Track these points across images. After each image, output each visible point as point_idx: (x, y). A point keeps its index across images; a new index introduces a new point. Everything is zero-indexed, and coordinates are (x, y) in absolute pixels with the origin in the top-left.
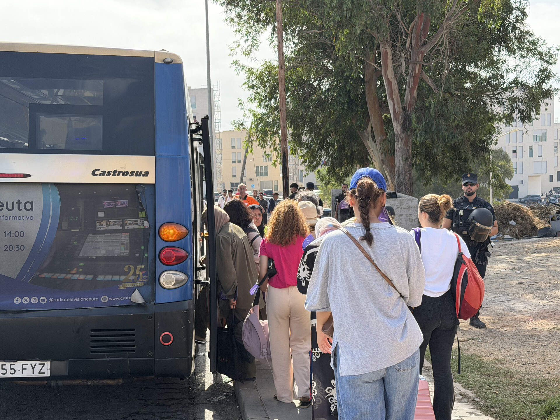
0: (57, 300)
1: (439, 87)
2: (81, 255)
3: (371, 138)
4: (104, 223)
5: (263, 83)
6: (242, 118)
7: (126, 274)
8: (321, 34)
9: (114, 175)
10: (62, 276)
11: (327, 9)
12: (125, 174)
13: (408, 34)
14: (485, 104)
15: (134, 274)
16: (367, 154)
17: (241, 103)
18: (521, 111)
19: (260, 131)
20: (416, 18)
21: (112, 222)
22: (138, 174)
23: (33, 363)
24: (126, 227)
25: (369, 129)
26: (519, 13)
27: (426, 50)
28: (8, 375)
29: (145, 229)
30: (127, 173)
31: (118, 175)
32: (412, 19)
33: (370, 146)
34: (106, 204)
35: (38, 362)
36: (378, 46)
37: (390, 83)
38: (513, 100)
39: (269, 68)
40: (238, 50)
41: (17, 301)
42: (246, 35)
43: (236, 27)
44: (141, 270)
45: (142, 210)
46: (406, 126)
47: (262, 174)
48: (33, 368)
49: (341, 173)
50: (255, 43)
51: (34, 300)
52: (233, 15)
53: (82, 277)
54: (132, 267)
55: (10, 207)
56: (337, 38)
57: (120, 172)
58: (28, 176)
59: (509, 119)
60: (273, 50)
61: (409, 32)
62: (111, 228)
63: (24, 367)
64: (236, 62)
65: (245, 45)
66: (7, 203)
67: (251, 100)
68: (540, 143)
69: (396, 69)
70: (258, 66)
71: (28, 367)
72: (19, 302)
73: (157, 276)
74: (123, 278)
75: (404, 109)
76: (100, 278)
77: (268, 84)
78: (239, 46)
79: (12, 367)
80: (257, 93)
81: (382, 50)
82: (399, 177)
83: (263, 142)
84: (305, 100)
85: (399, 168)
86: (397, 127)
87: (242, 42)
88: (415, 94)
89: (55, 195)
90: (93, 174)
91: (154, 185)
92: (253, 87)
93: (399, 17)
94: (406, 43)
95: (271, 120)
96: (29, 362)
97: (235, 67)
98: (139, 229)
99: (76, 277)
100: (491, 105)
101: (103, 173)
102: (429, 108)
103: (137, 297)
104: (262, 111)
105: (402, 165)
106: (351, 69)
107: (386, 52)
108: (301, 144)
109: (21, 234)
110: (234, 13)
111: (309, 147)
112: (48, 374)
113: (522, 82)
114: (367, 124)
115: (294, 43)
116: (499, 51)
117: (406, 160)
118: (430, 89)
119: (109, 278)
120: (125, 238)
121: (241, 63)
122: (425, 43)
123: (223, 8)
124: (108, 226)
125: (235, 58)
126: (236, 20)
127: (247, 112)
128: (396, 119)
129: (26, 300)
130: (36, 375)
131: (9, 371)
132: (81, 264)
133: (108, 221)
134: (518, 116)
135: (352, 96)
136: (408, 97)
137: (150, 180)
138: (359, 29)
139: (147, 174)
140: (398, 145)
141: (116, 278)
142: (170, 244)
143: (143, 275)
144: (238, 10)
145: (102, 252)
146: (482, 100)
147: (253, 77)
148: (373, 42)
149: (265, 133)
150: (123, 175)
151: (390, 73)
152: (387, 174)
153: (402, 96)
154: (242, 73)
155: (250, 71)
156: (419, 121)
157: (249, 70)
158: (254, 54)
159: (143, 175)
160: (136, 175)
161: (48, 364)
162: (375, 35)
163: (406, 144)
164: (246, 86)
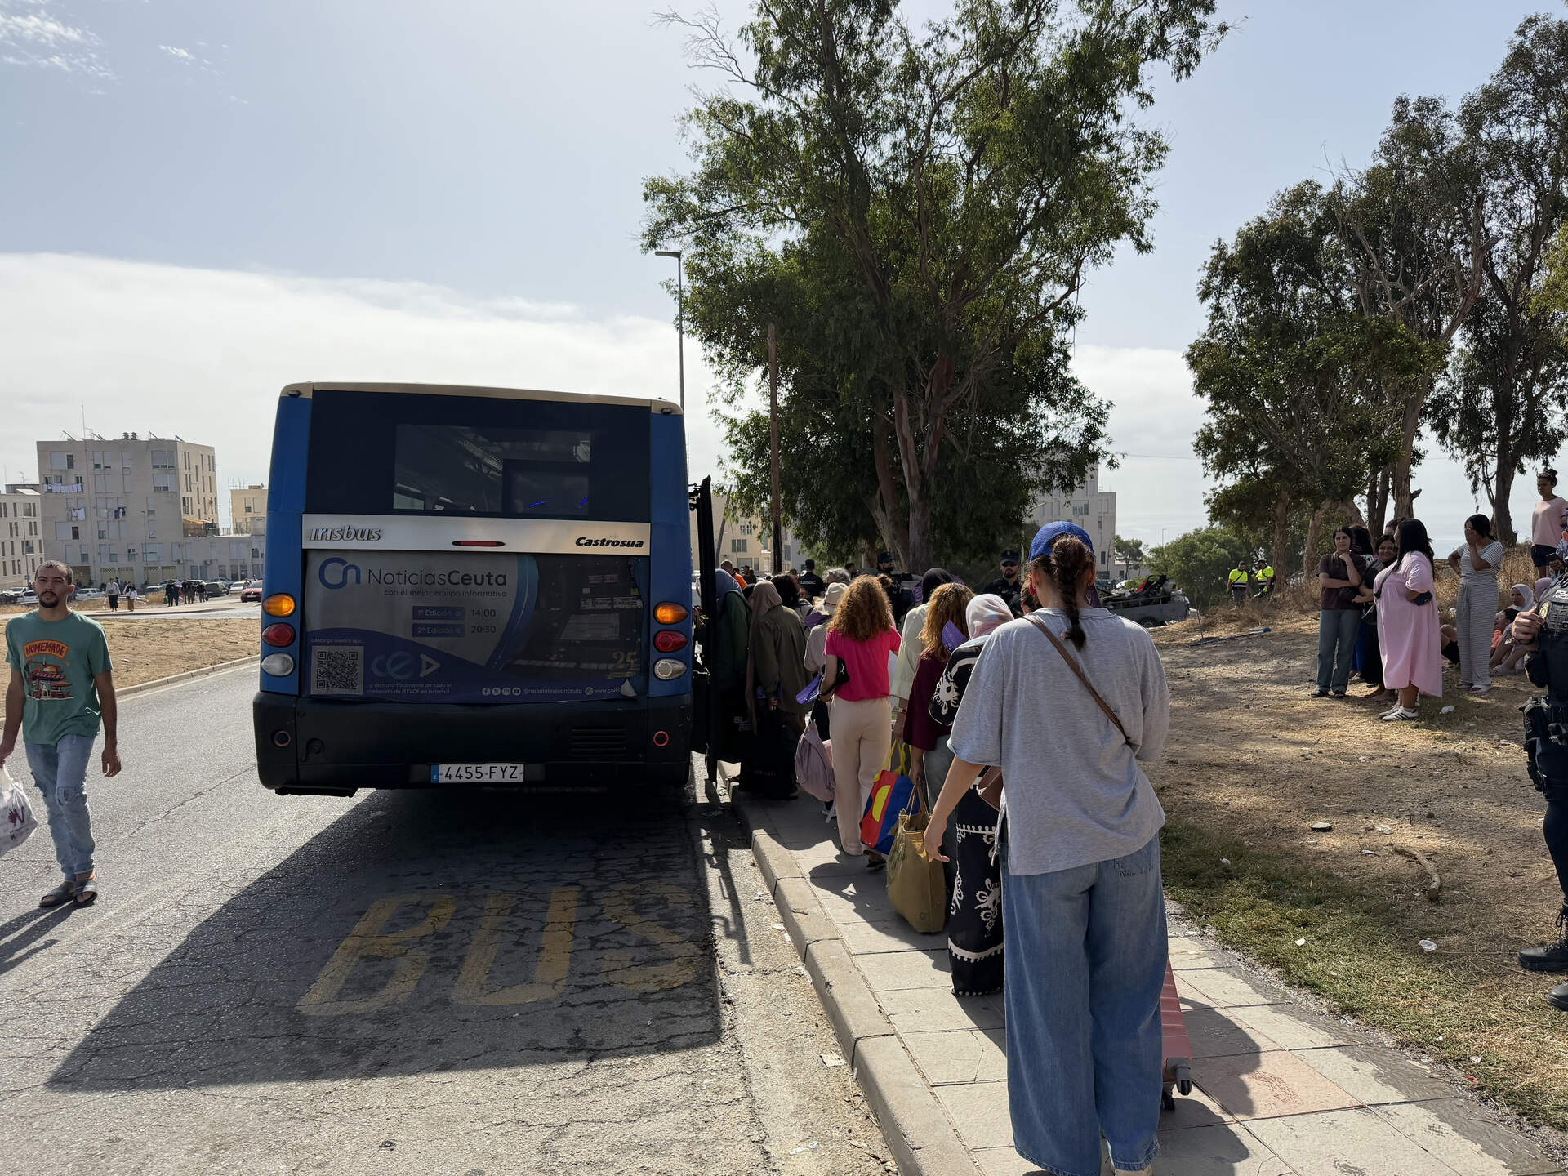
0: (533, 691)
1: (963, 446)
2: (562, 638)
3: (879, 508)
4: (589, 601)
5: (748, 437)
6: (722, 480)
7: (615, 661)
8: (820, 379)
9: (602, 545)
10: (540, 663)
11: (830, 349)
12: (615, 544)
13: (927, 381)
14: (1019, 467)
15: (625, 662)
16: (875, 525)
17: (721, 462)
18: (1062, 478)
19: (745, 497)
20: (937, 362)
21: (599, 600)
22: (631, 544)
23: (504, 765)
24: (615, 607)
25: (878, 496)
26: (1061, 356)
27: (949, 400)
28: (474, 780)
29: (637, 609)
30: (618, 542)
31: (607, 545)
32: (932, 362)
33: (878, 516)
34: (593, 579)
35: (509, 765)
36: (891, 396)
37: (905, 441)
38: (1052, 464)
39: (756, 419)
40: (719, 396)
41: (486, 692)
42: (729, 377)
43: (717, 368)
44: (632, 657)
45: (635, 586)
46: (923, 495)
47: (739, 550)
48: (504, 772)
49: (844, 550)
50: (740, 389)
51: (506, 692)
52: (713, 353)
53: (563, 665)
54: (622, 653)
55: (479, 581)
56: (842, 385)
57: (609, 542)
58: (501, 544)
59: (1047, 486)
60: (761, 397)
61: (929, 379)
62: (598, 607)
63: (493, 770)
64: (715, 412)
65: (727, 391)
66: (476, 576)
67: (734, 458)
68: (1080, 517)
69: (913, 422)
70: (742, 417)
71: (498, 771)
72: (488, 693)
73: (651, 664)
74: (611, 666)
75: (922, 472)
76: (585, 666)
77: (754, 439)
78: (719, 391)
79: (479, 770)
80: (741, 450)
81: (896, 399)
82: (914, 555)
83: (748, 510)
84: (799, 460)
85: (915, 543)
86: (913, 495)
87: (723, 386)
88: (935, 454)
89: (532, 568)
90: (578, 543)
91: (648, 558)
92: (736, 442)
93: (916, 359)
94: (924, 392)
95: (757, 483)
96: (499, 765)
97: (714, 417)
98: (632, 609)
99: (556, 664)
100: (1026, 469)
101: (589, 543)
102: (951, 472)
103: (627, 689)
104: (747, 471)
105: (918, 542)
106: (857, 423)
107: (901, 403)
108: (794, 514)
109: (491, 613)
110: (714, 351)
111: (804, 518)
112: (521, 779)
113: (1064, 442)
114: (876, 490)
115: (787, 389)
116: (1037, 402)
117: (923, 534)
118: (954, 450)
119: (594, 666)
120: (614, 619)
121: (722, 413)
122: (948, 393)
123: (700, 345)
124: (594, 605)
125: (714, 406)
126: (716, 359)
127: (729, 473)
128: (911, 484)
129: (496, 691)
130: (507, 779)
131: (475, 775)
132: (562, 650)
133: (593, 599)
134: (1058, 483)
135: (857, 456)
136: (926, 457)
137: (644, 551)
138: (870, 374)
139: (640, 544)
140: (914, 517)
141: (603, 666)
142: (667, 627)
143: (635, 663)
144: (719, 347)
145: (587, 636)
146: (1015, 463)
147: (736, 431)
148: (885, 391)
149: (750, 500)
150: (613, 545)
151: (906, 429)
152: (899, 550)
153: (920, 455)
154: (723, 424)
155: (733, 423)
156: (939, 487)
157: (732, 421)
158: (738, 401)
159: (637, 546)
160: (628, 545)
161: (521, 768)
162: (886, 380)
163: (923, 515)
164: (728, 441)
